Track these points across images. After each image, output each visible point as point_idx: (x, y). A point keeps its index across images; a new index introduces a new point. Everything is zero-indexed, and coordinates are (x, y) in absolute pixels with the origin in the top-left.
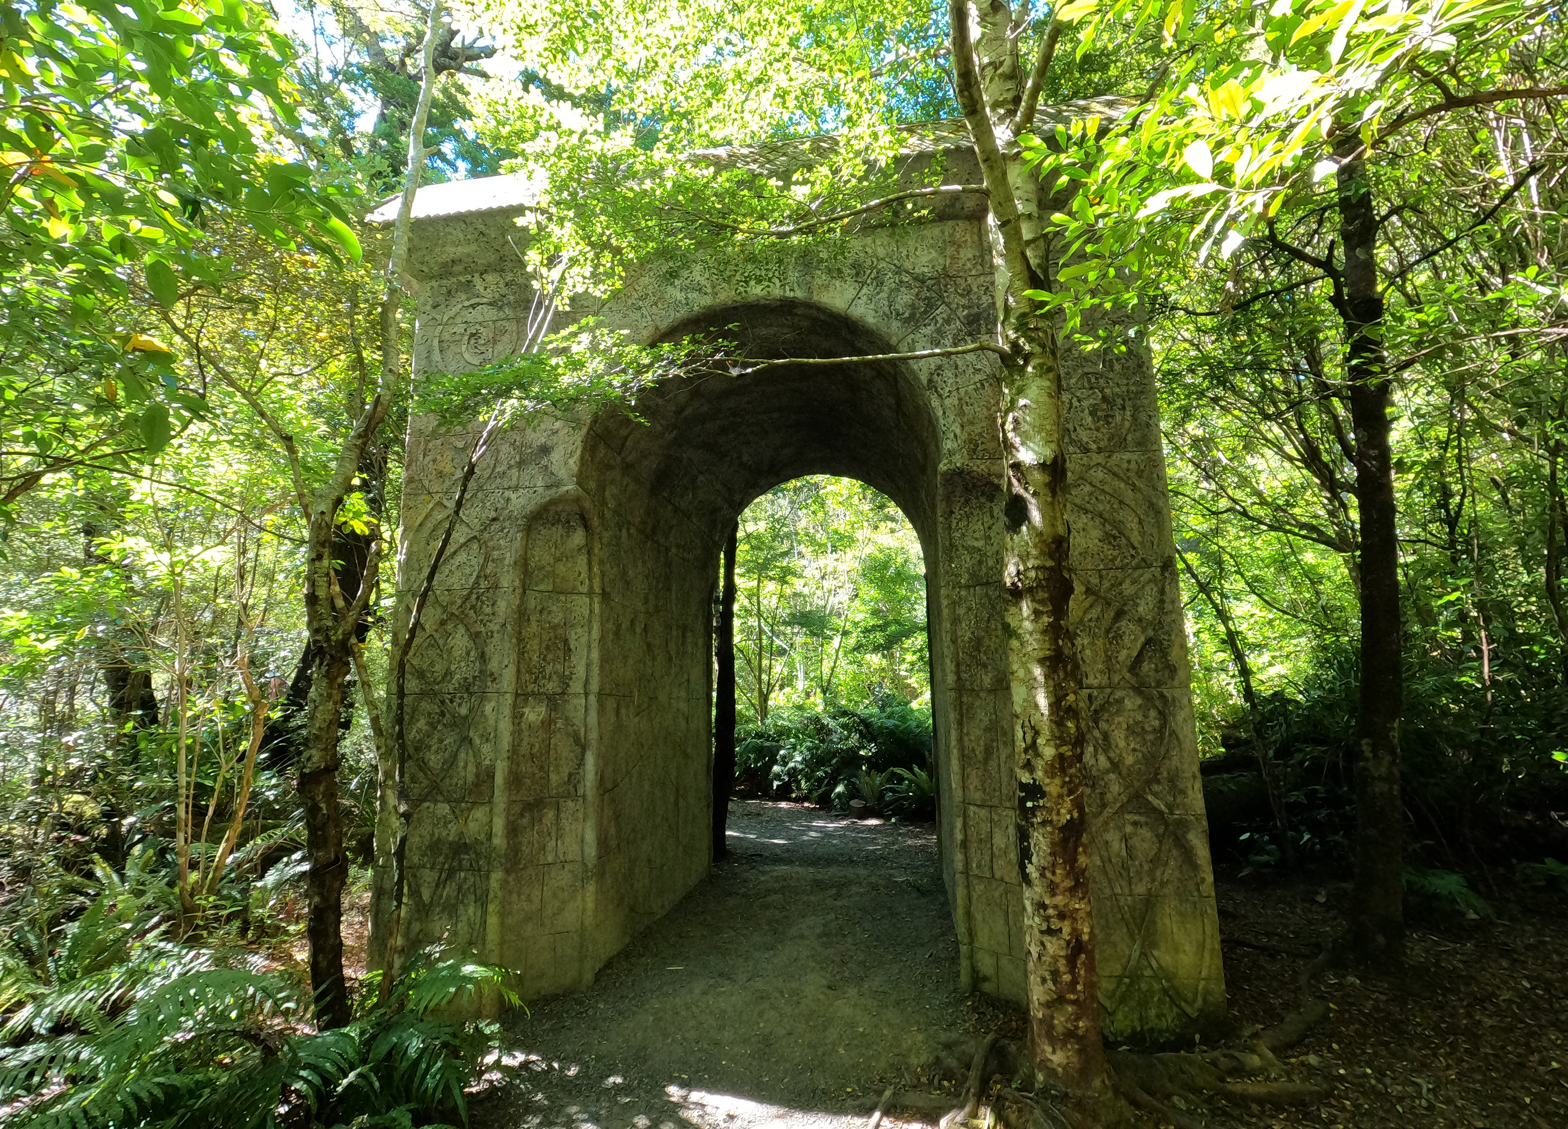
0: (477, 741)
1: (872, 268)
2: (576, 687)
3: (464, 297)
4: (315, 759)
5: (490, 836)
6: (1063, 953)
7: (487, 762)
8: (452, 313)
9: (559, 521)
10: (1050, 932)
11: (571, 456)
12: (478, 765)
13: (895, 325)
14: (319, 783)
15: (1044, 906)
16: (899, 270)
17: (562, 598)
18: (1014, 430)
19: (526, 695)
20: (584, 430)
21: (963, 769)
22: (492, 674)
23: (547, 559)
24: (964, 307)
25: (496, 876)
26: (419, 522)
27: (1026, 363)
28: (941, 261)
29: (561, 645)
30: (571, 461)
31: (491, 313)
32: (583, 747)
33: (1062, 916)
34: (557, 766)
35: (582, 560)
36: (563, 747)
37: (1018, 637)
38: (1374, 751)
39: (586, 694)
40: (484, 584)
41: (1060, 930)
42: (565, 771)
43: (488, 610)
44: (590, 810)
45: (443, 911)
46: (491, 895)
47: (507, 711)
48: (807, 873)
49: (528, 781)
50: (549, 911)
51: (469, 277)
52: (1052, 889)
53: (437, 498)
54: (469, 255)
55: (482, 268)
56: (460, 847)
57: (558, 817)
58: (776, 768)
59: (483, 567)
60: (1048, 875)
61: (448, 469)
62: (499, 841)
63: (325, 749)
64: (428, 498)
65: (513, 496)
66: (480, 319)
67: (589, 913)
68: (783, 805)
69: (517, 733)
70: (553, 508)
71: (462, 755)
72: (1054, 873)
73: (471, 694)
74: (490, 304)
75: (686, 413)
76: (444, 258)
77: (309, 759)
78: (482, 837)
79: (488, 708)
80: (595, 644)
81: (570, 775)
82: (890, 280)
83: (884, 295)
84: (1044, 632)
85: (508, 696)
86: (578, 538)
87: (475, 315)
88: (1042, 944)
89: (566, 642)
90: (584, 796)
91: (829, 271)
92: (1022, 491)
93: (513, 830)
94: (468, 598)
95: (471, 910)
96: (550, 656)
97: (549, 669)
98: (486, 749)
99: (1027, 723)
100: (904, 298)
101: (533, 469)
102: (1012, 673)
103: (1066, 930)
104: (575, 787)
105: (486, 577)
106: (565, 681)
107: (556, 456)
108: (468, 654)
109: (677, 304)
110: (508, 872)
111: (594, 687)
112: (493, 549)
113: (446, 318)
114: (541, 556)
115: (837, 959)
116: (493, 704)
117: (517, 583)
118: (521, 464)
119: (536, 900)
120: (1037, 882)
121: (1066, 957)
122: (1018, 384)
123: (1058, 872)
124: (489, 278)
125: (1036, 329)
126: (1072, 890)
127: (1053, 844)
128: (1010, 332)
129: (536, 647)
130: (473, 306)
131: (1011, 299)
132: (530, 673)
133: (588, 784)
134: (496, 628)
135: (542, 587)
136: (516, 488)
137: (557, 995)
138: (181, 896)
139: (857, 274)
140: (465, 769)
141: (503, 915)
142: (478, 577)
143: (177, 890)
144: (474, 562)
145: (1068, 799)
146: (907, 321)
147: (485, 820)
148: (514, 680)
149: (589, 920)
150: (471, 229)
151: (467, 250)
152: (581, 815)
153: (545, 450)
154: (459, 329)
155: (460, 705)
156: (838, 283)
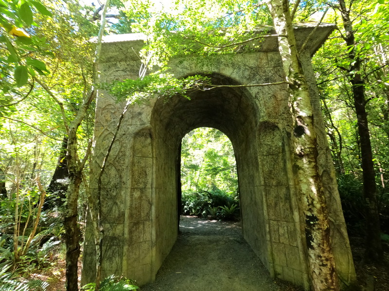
0: (119, 203)
1: (237, 64)
2: (149, 186)
3: (114, 68)
4: (70, 213)
5: (123, 234)
6: (328, 273)
7: (122, 210)
8: (110, 73)
9: (143, 135)
10: (323, 265)
11: (148, 115)
12: (119, 211)
13: (245, 80)
14: (71, 221)
15: (320, 256)
16: (245, 65)
17: (144, 158)
18: (297, 106)
19: (134, 189)
20: (152, 108)
21: (268, 209)
22: (124, 182)
23: (140, 147)
24: (264, 76)
25: (126, 248)
26: (99, 135)
27: (299, 87)
28: (257, 63)
29: (144, 173)
30: (148, 117)
31: (123, 73)
32: (151, 204)
33: (327, 260)
34: (143, 211)
35: (150, 147)
36: (145, 205)
37: (303, 169)
38: (370, 201)
39: (152, 188)
40: (121, 154)
41: (327, 264)
42: (146, 212)
43: (122, 162)
44: (154, 225)
45: (107, 259)
46: (124, 254)
47: (129, 194)
48: (206, 238)
49: (135, 216)
50: (141, 257)
51: (116, 63)
52: (323, 251)
53: (105, 127)
54: (116, 55)
55: (120, 60)
56: (113, 238)
57: (144, 226)
58: (185, 207)
59: (120, 149)
60: (321, 246)
61: (109, 119)
62: (126, 236)
63: (74, 209)
64: (103, 127)
65: (130, 127)
66: (119, 75)
67: (154, 257)
68: (188, 216)
69: (132, 201)
70: (142, 131)
71: (114, 208)
72: (323, 246)
73: (117, 188)
74: (123, 70)
75: (177, 106)
76: (108, 56)
77: (68, 213)
78: (121, 235)
79: (122, 193)
80: (154, 173)
81: (147, 213)
82: (243, 68)
83: (241, 72)
84: (313, 168)
85: (129, 189)
86: (149, 140)
87: (118, 73)
88: (320, 269)
89: (145, 172)
90: (152, 220)
91: (225, 65)
92: (302, 125)
93: (131, 232)
94: (116, 158)
95: (117, 259)
96: (141, 176)
97: (141, 180)
98: (122, 206)
99: (309, 196)
100: (247, 73)
101: (136, 119)
102: (301, 181)
103: (329, 264)
104: (149, 217)
105: (121, 152)
106: (145, 184)
107: (143, 116)
108: (116, 176)
109: (180, 72)
110: (129, 246)
111: (154, 186)
112: (124, 143)
113: (108, 74)
114: (138, 146)
115: (227, 267)
116: (124, 191)
117: (132, 154)
118: (132, 118)
119: (138, 254)
120: (317, 248)
121: (330, 274)
122: (296, 93)
123: (325, 245)
124: (122, 63)
125: (301, 77)
126: (329, 251)
127: (323, 236)
128: (292, 79)
129: (137, 174)
130: (117, 71)
131: (292, 69)
132: (135, 182)
133: (153, 216)
134: (125, 168)
135: (138, 155)
136: (131, 125)
137: (144, 285)
138: (15, 255)
139: (233, 66)
140: (115, 213)
141: (128, 260)
142: (119, 152)
143: (13, 253)
144: (118, 147)
145: (326, 221)
146: (248, 79)
147: (122, 229)
148: (131, 184)
149: (154, 259)
150: (117, 47)
151: (116, 54)
152: (151, 226)
153: (140, 114)
154: (112, 77)
155: (113, 192)
156: (227, 68)
